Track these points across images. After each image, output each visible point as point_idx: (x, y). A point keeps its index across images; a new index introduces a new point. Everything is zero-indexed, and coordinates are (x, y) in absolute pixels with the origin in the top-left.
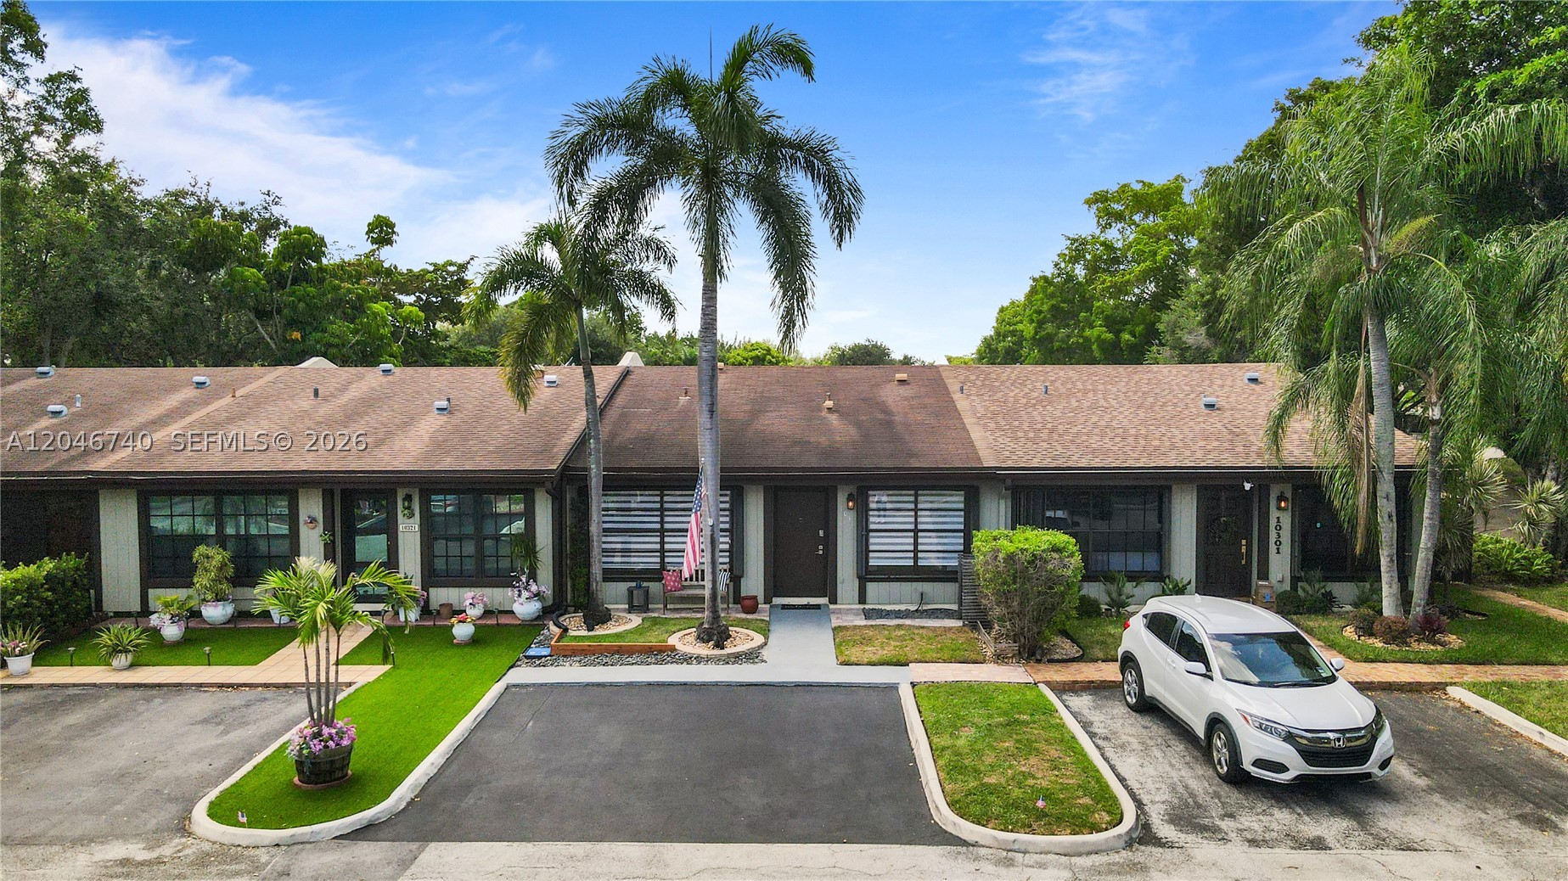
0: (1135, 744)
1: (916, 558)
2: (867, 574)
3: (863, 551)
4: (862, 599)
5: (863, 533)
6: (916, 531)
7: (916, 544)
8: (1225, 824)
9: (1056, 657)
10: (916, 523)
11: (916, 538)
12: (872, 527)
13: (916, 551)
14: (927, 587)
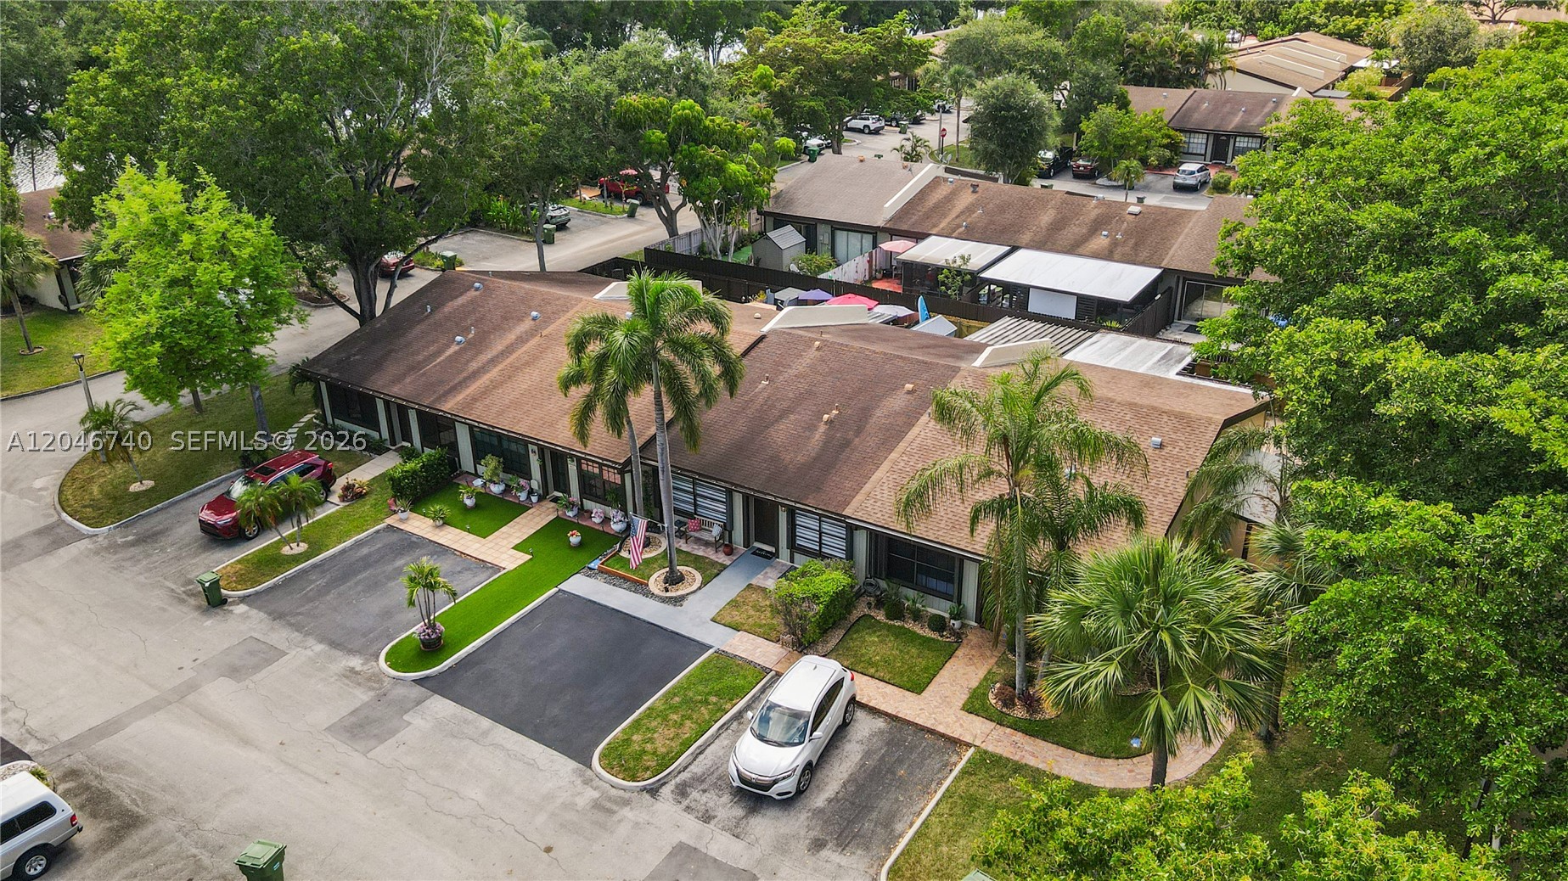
1: (820, 547)
2: (794, 547)
3: (791, 533)
4: (792, 561)
6: (821, 532)
7: (820, 539)
8: (694, 794)
10: (820, 528)
11: (821, 536)
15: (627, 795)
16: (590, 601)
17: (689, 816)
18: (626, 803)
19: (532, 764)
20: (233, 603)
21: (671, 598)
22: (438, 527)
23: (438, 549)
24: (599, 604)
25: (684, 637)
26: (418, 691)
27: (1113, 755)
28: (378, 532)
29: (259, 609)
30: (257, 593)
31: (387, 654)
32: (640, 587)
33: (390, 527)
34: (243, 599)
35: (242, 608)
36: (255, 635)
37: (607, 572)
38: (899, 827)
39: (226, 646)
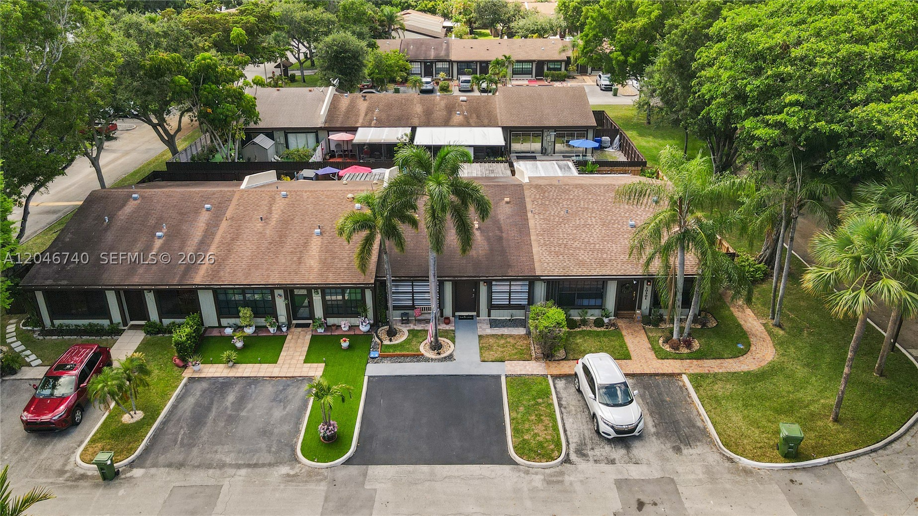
0: (574, 412)
1: (510, 302)
2: (491, 307)
3: (490, 298)
4: (489, 316)
5: (490, 293)
6: (510, 292)
7: (510, 296)
8: (590, 453)
9: (557, 358)
10: (510, 289)
11: (510, 294)
12: (493, 291)
13: (510, 299)
14: (514, 311)
15: (557, 469)
16: (395, 376)
17: (601, 465)
18: (562, 473)
19: (482, 478)
20: (124, 472)
21: (445, 358)
22: (231, 367)
23: (249, 381)
24: (404, 376)
25: (478, 375)
26: (354, 470)
27: (740, 355)
28: (185, 385)
29: (155, 465)
30: (138, 457)
31: (304, 456)
32: (418, 357)
33: (191, 379)
34: (131, 465)
35: (137, 472)
36: (177, 484)
37: (387, 356)
38: (699, 424)
39: (162, 501)
